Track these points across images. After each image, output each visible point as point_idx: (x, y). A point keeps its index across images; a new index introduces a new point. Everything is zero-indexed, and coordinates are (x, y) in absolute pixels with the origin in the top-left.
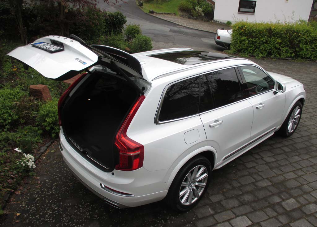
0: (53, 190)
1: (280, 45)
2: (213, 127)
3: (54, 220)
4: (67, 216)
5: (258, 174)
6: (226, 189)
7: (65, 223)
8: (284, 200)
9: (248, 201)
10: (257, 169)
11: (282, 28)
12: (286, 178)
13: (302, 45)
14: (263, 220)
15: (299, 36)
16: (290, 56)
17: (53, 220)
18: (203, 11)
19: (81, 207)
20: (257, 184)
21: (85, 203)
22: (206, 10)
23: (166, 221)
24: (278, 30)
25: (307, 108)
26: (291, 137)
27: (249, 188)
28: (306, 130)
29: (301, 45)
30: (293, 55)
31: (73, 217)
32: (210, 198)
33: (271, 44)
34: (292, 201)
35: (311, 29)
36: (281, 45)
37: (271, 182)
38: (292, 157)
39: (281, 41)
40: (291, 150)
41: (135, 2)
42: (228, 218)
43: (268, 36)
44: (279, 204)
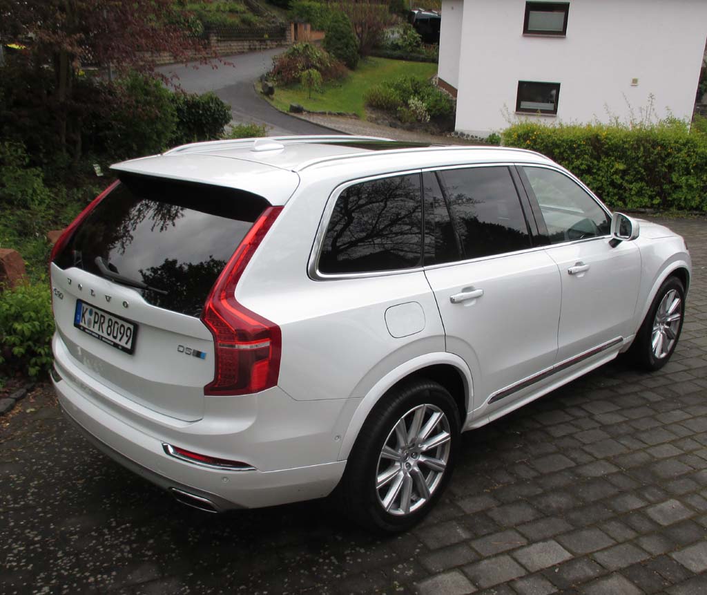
0: (31, 498)
1: (622, 178)
2: (460, 302)
3: (31, 565)
4: (66, 554)
5: (583, 450)
6: (499, 483)
7: (63, 571)
8: (651, 504)
9: (560, 509)
10: (577, 439)
11: (627, 136)
12: (654, 457)
13: (677, 175)
14: (600, 548)
15: (669, 155)
16: (649, 205)
17: (27, 565)
18: (429, 110)
19: (107, 533)
20: (580, 471)
21: (118, 525)
22: (434, 107)
23: (341, 558)
24: (615, 140)
25: (699, 311)
26: (662, 370)
27: (559, 481)
28: (699, 357)
29: (674, 177)
30: (656, 201)
31: (85, 557)
32: (459, 504)
33: (602, 174)
34: (673, 504)
35: (697, 138)
36: (626, 178)
37: (616, 465)
38: (669, 412)
39: (625, 166)
40: (663, 398)
41: (254, 86)
42: (508, 547)
43: (592, 156)
44: (640, 512)
